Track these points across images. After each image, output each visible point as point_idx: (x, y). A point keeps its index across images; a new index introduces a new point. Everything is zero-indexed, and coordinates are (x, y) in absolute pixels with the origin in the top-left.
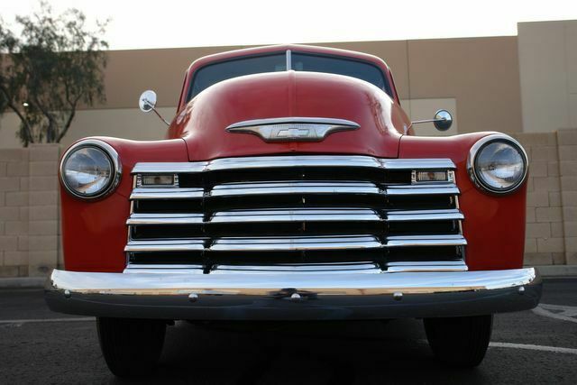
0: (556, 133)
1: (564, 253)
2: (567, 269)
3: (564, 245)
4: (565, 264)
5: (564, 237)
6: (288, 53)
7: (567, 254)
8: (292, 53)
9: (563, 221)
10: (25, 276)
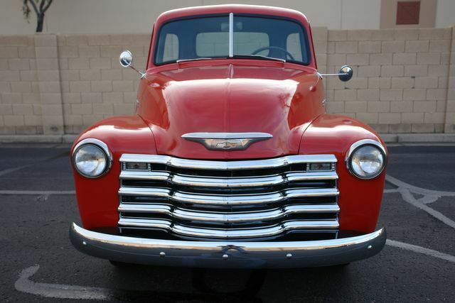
0: (452, 28)
1: (444, 124)
2: (444, 137)
3: (445, 119)
4: (443, 132)
5: (445, 112)
6: (231, 15)
7: (446, 125)
8: (234, 16)
9: (446, 100)
10: (41, 134)
